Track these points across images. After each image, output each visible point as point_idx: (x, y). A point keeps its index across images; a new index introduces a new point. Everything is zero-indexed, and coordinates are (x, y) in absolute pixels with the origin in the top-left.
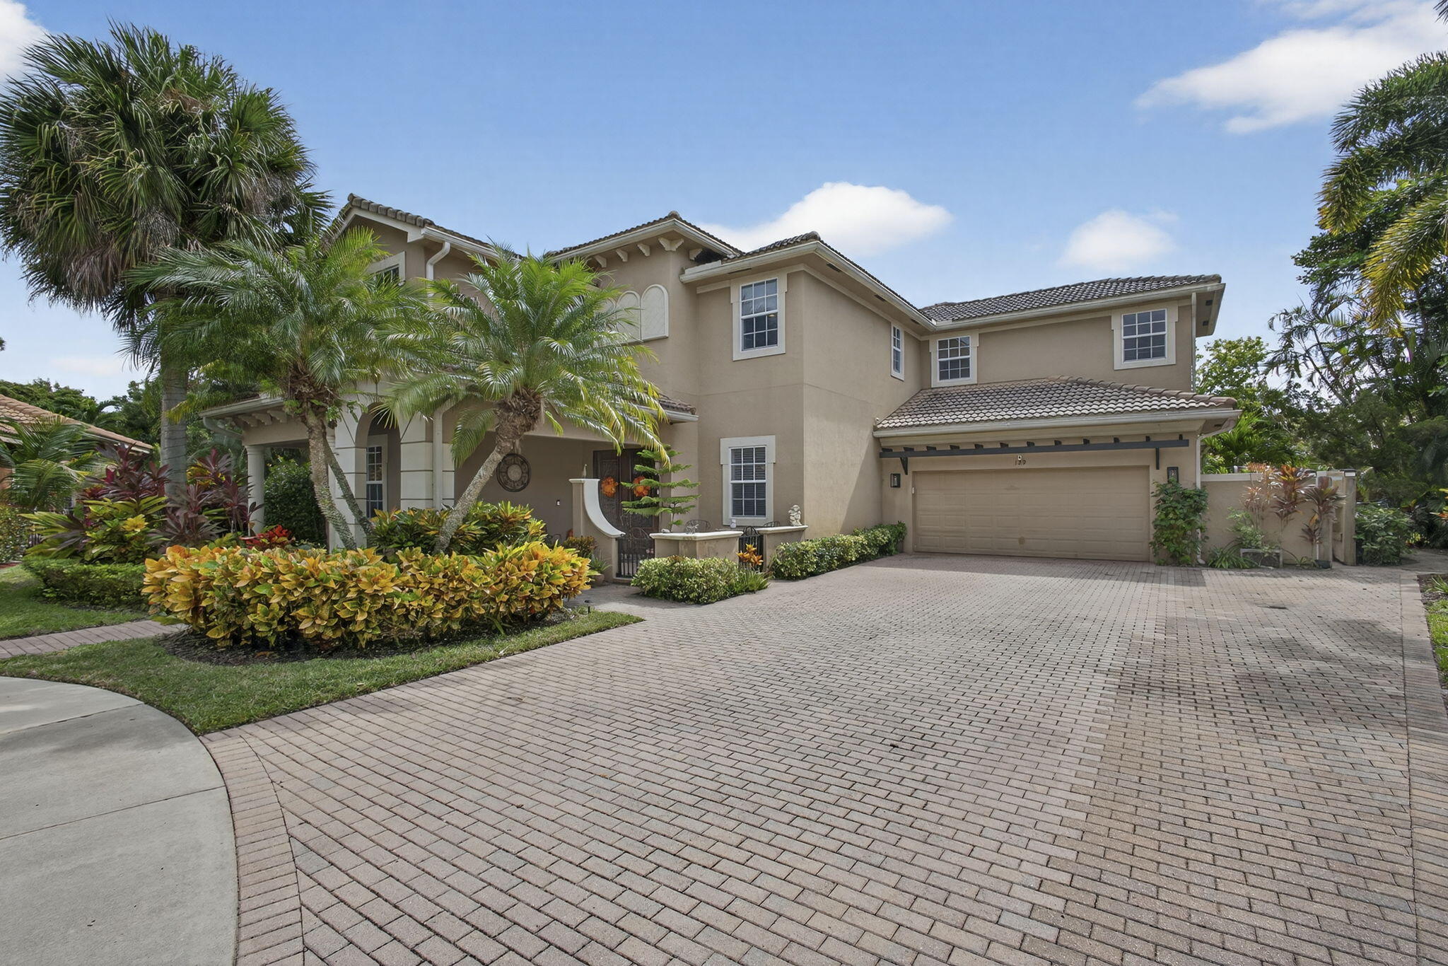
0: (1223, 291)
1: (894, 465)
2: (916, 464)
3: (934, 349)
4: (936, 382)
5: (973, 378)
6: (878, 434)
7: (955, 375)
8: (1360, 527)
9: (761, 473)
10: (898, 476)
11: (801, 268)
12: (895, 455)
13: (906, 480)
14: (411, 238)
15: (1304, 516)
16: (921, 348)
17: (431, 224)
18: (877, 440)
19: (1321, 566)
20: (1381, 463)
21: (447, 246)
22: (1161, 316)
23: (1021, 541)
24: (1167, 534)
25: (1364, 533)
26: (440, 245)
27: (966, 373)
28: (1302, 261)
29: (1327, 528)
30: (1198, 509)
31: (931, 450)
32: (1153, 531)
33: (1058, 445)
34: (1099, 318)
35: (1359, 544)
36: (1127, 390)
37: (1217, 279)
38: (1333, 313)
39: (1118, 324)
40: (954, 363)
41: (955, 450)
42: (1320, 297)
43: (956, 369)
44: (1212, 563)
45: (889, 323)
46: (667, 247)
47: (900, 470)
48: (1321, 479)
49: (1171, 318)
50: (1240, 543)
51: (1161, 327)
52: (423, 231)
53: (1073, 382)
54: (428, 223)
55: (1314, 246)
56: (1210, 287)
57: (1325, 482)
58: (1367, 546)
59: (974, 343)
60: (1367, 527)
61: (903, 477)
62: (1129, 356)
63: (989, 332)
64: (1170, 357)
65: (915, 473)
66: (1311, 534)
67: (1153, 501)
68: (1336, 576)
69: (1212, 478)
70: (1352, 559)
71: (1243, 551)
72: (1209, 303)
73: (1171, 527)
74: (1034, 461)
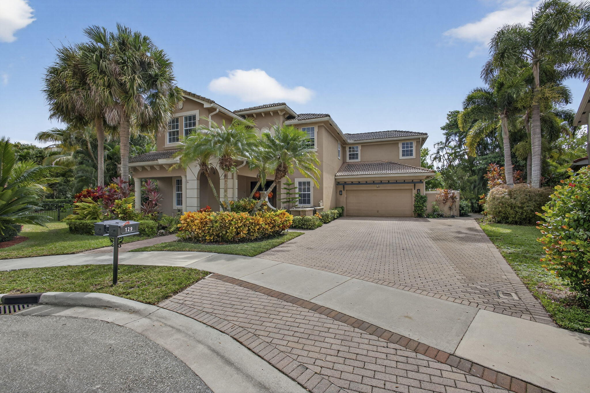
0: (427, 138)
1: (341, 188)
2: (347, 187)
3: (347, 150)
4: (348, 160)
5: (359, 160)
6: (336, 177)
7: (353, 158)
8: (460, 206)
9: (309, 190)
10: (341, 191)
11: (322, 124)
12: (341, 184)
13: (344, 193)
14: (205, 106)
15: (449, 204)
16: (344, 148)
17: (214, 102)
18: (336, 179)
19: (453, 217)
20: (463, 189)
21: (218, 110)
22: (411, 143)
23: (378, 211)
24: (418, 208)
25: (461, 208)
26: (215, 109)
27: (357, 158)
28: (443, 129)
29: (454, 207)
30: (425, 201)
31: (352, 183)
32: (413, 208)
33: (389, 182)
34: (395, 143)
35: (460, 211)
36: (406, 166)
37: (426, 134)
38: (450, 144)
39: (400, 145)
40: (354, 154)
41: (359, 183)
42: (447, 140)
43: (353, 156)
44: (428, 216)
45: (338, 141)
46: (280, 114)
47: (342, 189)
48: (453, 193)
49: (414, 145)
50: (434, 211)
51: (411, 147)
52: (212, 105)
53: (389, 163)
54: (213, 102)
55: (447, 125)
56: (425, 136)
57: (453, 194)
58: (462, 211)
59: (360, 148)
60: (462, 206)
61: (343, 191)
62: (403, 155)
63: (365, 145)
64: (414, 156)
65: (346, 190)
66: (450, 208)
67: (414, 199)
68: (456, 219)
69: (428, 192)
70: (459, 215)
71: (435, 213)
72: (423, 140)
73: (419, 206)
74: (382, 187)
